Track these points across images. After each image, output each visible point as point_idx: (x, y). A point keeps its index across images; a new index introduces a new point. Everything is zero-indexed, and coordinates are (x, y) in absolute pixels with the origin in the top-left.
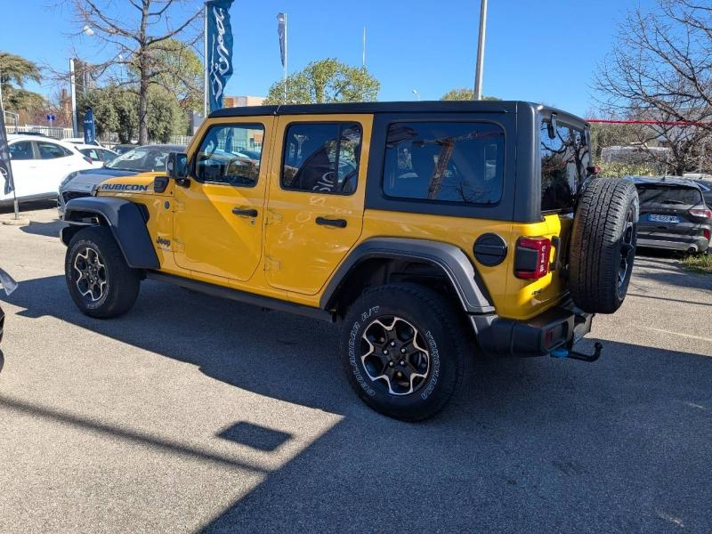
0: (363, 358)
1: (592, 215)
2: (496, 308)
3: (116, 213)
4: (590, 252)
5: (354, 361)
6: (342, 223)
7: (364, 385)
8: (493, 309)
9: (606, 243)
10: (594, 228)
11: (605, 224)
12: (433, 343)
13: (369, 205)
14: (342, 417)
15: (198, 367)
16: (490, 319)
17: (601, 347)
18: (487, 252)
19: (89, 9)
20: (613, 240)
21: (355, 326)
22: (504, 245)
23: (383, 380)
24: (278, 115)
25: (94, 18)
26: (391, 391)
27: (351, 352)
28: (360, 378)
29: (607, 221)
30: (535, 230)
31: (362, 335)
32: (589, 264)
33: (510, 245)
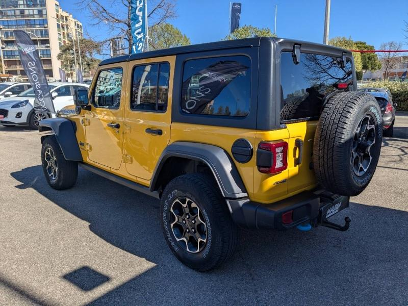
0: (172, 225)
1: (327, 122)
2: (248, 194)
3: (58, 127)
4: (326, 151)
5: (167, 227)
6: (160, 132)
7: (173, 244)
8: (245, 195)
9: (336, 143)
10: (329, 132)
11: (336, 128)
12: (207, 218)
13: (174, 119)
14: (155, 265)
15: (88, 224)
16: (241, 203)
17: (350, 221)
18: (240, 152)
19: (102, 10)
20: (342, 141)
21: (166, 203)
22: (250, 147)
23: (183, 241)
24: (129, 61)
25: (105, 14)
26: (188, 250)
27: (165, 221)
28: (170, 239)
29: (339, 126)
30: (273, 135)
31: (170, 210)
32: (325, 160)
33: (254, 147)
